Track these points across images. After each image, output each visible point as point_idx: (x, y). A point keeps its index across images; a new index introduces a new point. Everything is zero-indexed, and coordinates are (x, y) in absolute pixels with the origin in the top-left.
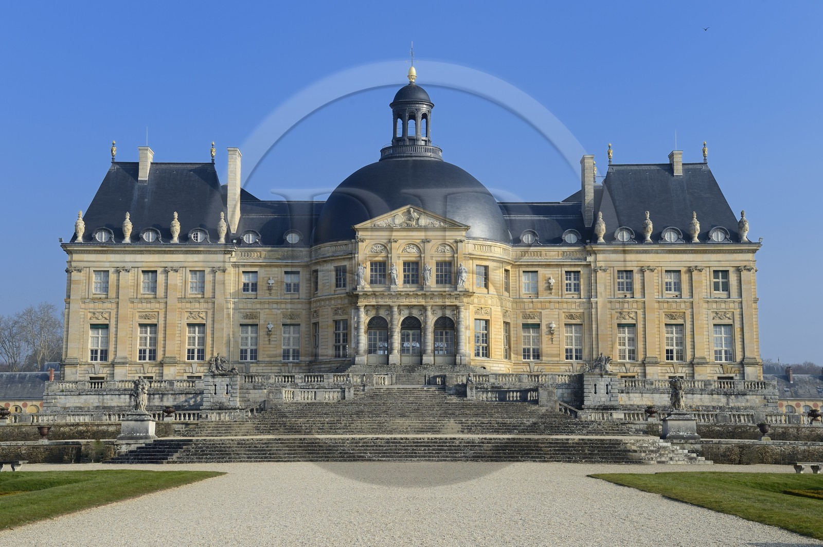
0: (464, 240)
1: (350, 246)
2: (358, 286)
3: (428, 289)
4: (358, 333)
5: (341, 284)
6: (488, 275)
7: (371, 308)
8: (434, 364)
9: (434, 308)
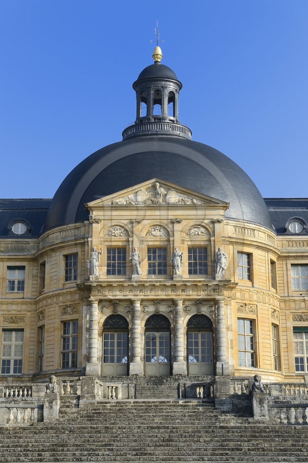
0: (222, 220)
1: (82, 229)
2: (91, 276)
3: (178, 279)
4: (90, 335)
5: (71, 276)
6: (253, 264)
7: (107, 303)
8: (188, 375)
9: (187, 303)
